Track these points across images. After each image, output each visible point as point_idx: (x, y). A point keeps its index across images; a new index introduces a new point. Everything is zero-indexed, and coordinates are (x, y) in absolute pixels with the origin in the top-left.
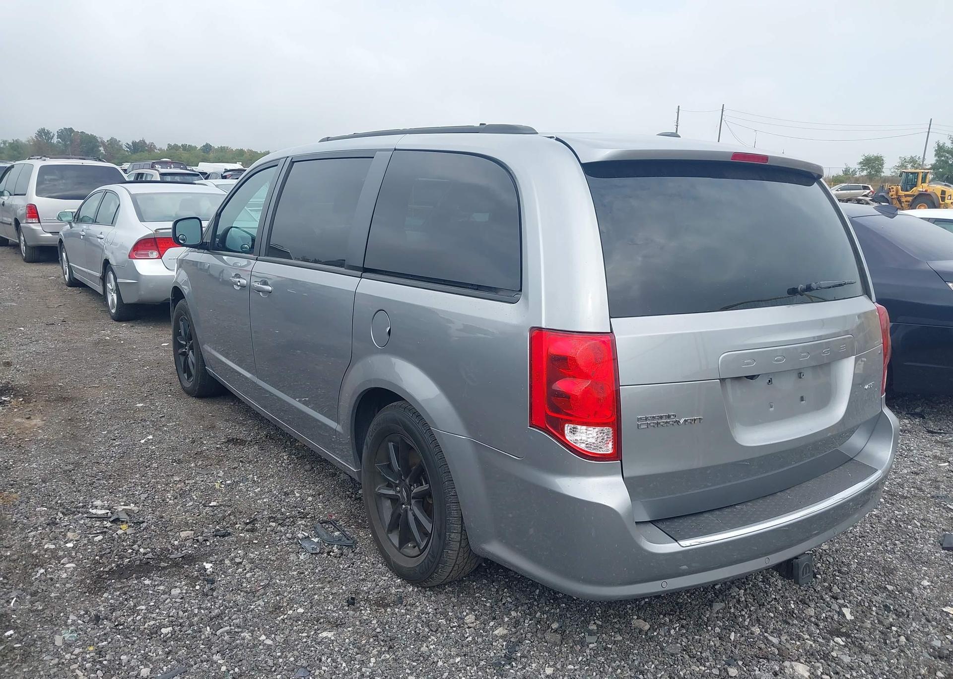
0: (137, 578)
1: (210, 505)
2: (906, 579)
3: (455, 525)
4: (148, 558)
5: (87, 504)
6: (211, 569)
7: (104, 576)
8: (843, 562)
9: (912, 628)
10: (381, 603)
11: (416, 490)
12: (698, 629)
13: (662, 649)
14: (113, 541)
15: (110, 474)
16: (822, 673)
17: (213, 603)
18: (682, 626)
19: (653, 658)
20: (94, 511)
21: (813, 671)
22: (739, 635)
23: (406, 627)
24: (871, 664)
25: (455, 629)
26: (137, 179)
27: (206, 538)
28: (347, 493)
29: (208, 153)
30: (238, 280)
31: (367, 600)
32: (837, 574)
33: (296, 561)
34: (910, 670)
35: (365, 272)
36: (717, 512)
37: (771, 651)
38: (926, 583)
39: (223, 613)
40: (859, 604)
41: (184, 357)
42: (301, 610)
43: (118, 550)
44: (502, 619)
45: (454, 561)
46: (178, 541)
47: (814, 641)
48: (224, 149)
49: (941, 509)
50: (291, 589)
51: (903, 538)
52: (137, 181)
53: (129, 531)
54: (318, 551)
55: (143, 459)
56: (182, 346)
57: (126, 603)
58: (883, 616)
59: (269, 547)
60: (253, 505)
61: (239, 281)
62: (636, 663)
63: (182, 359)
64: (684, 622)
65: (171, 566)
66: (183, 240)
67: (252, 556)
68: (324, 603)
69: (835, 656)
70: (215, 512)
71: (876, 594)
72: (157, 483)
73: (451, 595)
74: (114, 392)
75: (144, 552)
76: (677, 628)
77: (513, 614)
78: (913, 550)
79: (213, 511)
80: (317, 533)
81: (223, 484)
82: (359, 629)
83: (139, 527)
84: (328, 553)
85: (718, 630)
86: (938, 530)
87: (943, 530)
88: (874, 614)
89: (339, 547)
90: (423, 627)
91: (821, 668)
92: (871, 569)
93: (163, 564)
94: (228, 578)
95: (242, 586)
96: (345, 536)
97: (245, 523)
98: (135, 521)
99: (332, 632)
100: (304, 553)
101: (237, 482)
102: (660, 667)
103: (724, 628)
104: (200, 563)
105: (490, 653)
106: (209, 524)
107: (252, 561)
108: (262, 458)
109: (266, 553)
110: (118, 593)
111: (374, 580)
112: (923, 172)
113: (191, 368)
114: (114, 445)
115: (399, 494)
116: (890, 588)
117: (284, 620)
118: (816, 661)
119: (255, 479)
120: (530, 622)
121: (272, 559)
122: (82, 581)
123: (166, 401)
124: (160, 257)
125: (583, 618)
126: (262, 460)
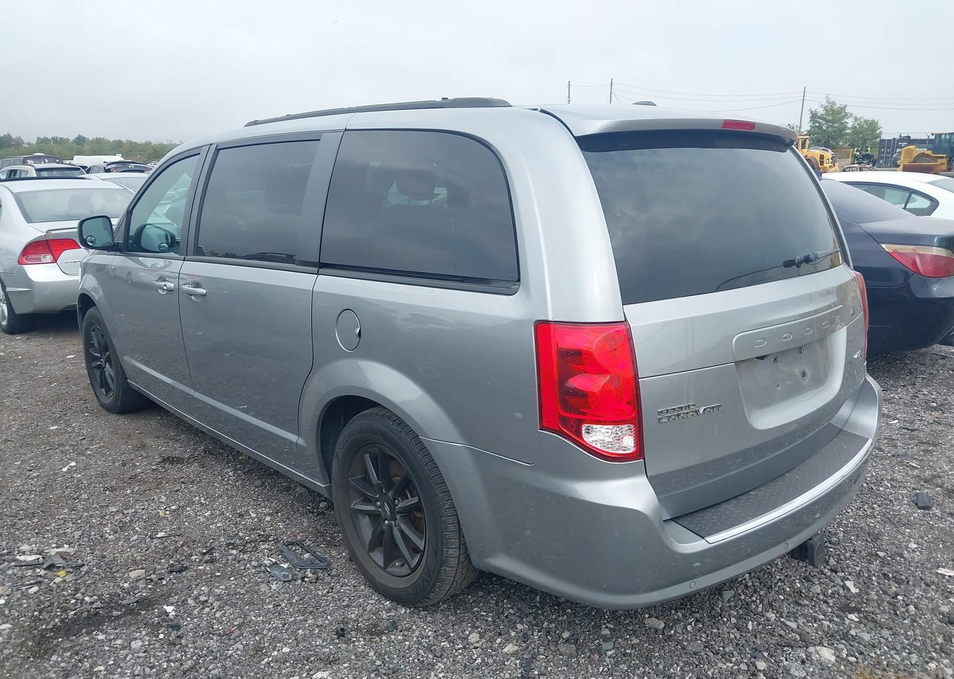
0: (88, 633)
1: (158, 536)
2: (893, 544)
3: (452, 540)
4: (96, 608)
5: (12, 550)
6: (174, 613)
7: (48, 635)
8: (830, 532)
9: (916, 595)
10: (374, 631)
11: (401, 504)
12: (713, 621)
13: (684, 648)
14: (51, 591)
15: (33, 511)
16: (847, 655)
17: (183, 653)
18: (697, 621)
19: (676, 659)
20: (22, 558)
21: (838, 654)
22: (755, 623)
23: (407, 656)
24: (890, 639)
25: (460, 651)
26: (10, 176)
27: (160, 577)
28: (308, 507)
29: (81, 145)
30: (163, 283)
31: (358, 629)
32: (829, 545)
33: (269, 592)
34: (928, 641)
35: (321, 268)
36: (734, 501)
37: (792, 637)
38: (913, 546)
39: (197, 663)
40: (859, 575)
41: (100, 371)
42: (286, 650)
43: (59, 602)
44: (508, 633)
45: (453, 578)
46: (128, 582)
47: (830, 621)
48: (100, 141)
49: (905, 468)
50: (270, 625)
51: (879, 501)
52: (10, 179)
53: (69, 578)
54: (291, 578)
55: (69, 490)
56: (96, 359)
57: (80, 664)
58: (884, 585)
59: (235, 579)
60: (206, 532)
61: (165, 285)
62: (661, 667)
63: (97, 373)
64: (697, 615)
65: (125, 614)
66: (92, 242)
67: (218, 591)
68: (310, 638)
69: (855, 634)
70: (166, 544)
71: (870, 562)
72: (91, 516)
73: (447, 613)
74: (20, 415)
75: (90, 601)
76: (693, 623)
77: (519, 626)
78: (892, 513)
79: (163, 544)
80: (285, 557)
81: (168, 510)
82: (356, 664)
83: (79, 572)
84: (303, 579)
85: (733, 620)
86: (909, 489)
87: (913, 488)
88: (876, 584)
89: (313, 571)
90: (425, 653)
91: (845, 650)
92: (858, 536)
93: (115, 613)
94: (195, 620)
95: (213, 628)
96: (316, 557)
97: (201, 554)
98: (74, 566)
99: (327, 671)
100: (276, 582)
101: (183, 506)
102: (686, 669)
103: (739, 618)
104: (160, 607)
105: (505, 674)
106: (161, 559)
107: (219, 598)
108: (205, 477)
109: (233, 586)
110: (68, 654)
111: (360, 605)
112: (802, 138)
113: (110, 382)
114: (31, 477)
115: (380, 510)
116: (881, 554)
117: (269, 664)
118: (838, 643)
119: (203, 501)
120: (539, 634)
121: (241, 593)
122: (22, 645)
123: (83, 421)
124: (54, 261)
125: (593, 623)
126: (205, 479)
